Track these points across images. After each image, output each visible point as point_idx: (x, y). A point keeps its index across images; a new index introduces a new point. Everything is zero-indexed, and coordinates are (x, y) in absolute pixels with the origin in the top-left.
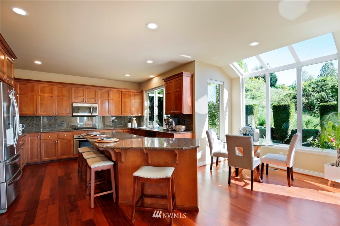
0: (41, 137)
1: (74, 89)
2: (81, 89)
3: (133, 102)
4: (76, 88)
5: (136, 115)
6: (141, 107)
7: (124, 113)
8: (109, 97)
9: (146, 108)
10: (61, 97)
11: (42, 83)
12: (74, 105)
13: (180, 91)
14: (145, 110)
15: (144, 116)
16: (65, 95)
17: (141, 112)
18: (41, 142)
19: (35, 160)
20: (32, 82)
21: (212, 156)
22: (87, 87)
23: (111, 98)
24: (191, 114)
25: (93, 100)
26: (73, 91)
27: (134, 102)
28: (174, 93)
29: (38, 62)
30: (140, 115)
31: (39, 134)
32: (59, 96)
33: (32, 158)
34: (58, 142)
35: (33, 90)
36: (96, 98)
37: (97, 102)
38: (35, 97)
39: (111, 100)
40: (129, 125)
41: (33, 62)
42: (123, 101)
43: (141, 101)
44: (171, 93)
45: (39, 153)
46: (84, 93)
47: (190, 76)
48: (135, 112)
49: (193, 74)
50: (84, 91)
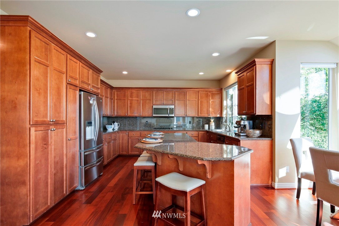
0: (128, 134)
1: (154, 93)
2: (160, 91)
3: (210, 102)
4: (156, 92)
5: (214, 116)
6: (220, 108)
7: (201, 113)
8: (186, 99)
9: (226, 108)
10: (145, 100)
11: (131, 89)
12: (154, 107)
13: (253, 85)
14: (224, 110)
15: (223, 117)
16: (148, 98)
17: (220, 113)
18: (128, 138)
19: (124, 153)
20: (124, 89)
21: (300, 177)
22: (165, 89)
23: (187, 99)
24: (270, 114)
25: (170, 102)
26: (154, 95)
27: (212, 102)
28: (246, 88)
29: (125, 73)
30: (218, 116)
31: (127, 132)
32: (143, 100)
33: (122, 151)
34: (140, 139)
35: (125, 96)
36: (174, 100)
37: (174, 104)
38: (126, 101)
39: (187, 101)
40: (206, 127)
41: (122, 72)
42: (199, 101)
43: (220, 100)
44: (244, 88)
45: (127, 147)
46: (163, 95)
47: (269, 63)
48: (213, 113)
49: (273, 60)
50: (163, 94)
